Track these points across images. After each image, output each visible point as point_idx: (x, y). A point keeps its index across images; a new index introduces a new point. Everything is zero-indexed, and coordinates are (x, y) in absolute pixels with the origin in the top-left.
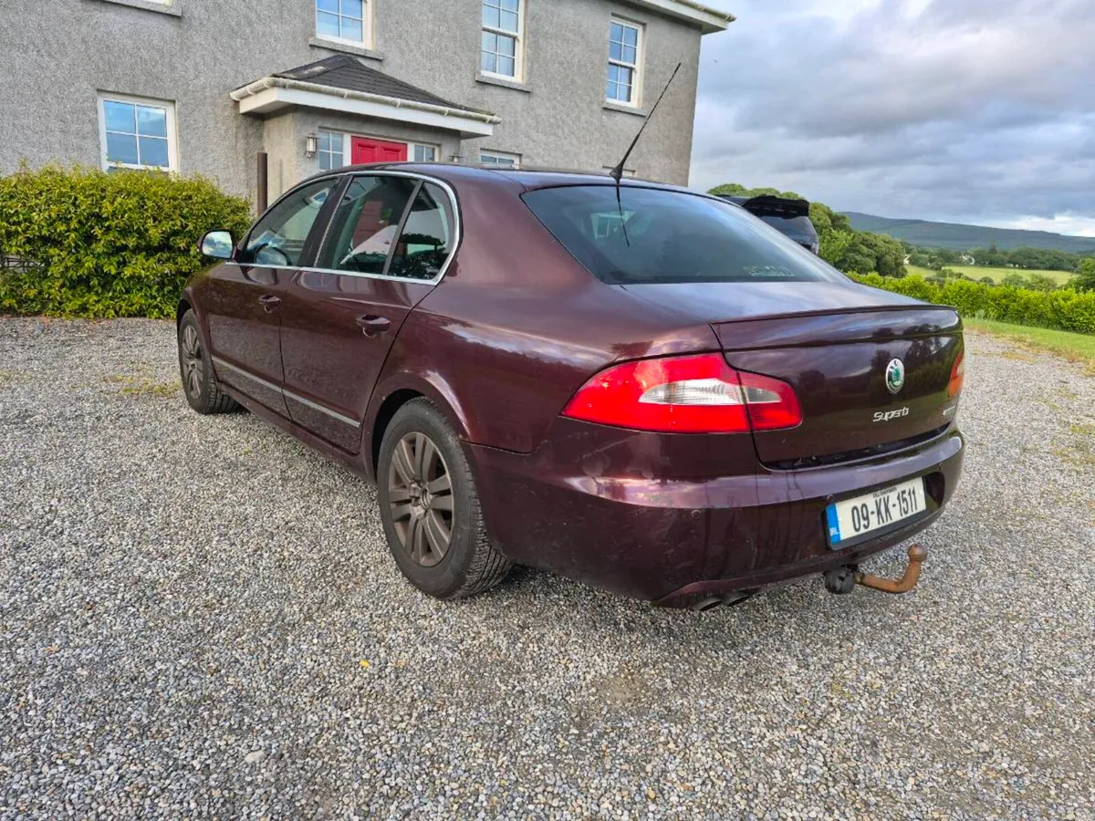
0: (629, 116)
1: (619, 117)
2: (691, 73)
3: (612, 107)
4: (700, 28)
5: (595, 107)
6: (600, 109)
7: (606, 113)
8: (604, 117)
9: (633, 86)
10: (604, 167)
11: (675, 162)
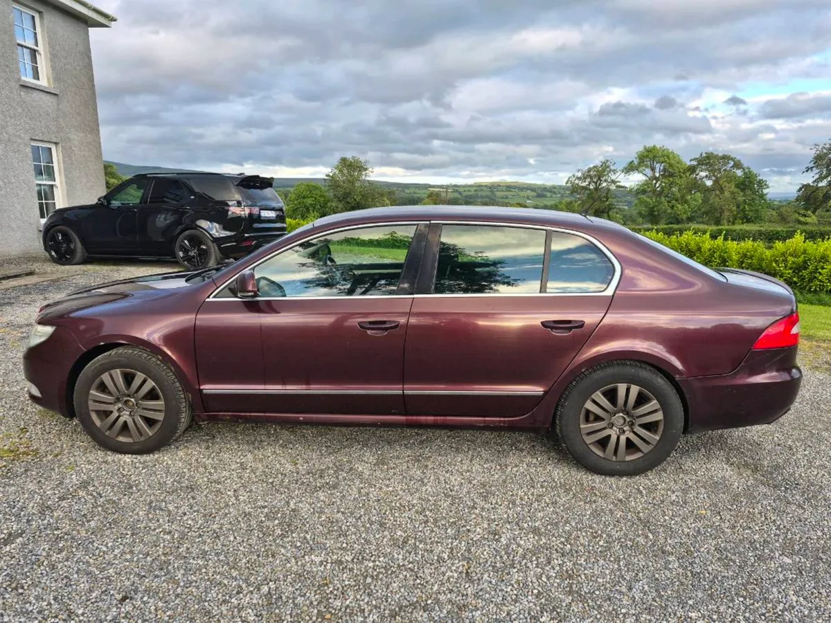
0: (46, 94)
1: (36, 95)
2: (87, 60)
3: (29, 85)
4: (86, 22)
5: (13, 84)
6: (17, 86)
7: (24, 90)
8: (22, 93)
9: (39, 65)
10: (32, 139)
11: (89, 136)
